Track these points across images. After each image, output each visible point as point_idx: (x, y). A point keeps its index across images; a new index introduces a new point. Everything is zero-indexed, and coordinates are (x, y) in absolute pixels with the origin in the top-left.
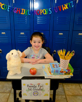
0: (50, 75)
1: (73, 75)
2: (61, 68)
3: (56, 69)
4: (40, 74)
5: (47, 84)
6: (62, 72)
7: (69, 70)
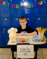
0: (33, 42)
1: (46, 42)
2: (39, 38)
3: (36, 38)
4: (27, 42)
5: (32, 48)
6: (40, 40)
7: (44, 39)
